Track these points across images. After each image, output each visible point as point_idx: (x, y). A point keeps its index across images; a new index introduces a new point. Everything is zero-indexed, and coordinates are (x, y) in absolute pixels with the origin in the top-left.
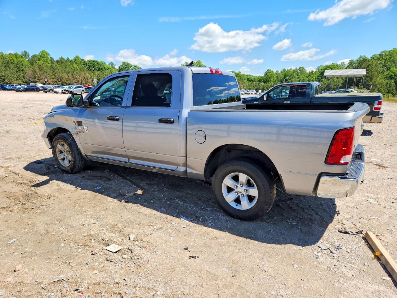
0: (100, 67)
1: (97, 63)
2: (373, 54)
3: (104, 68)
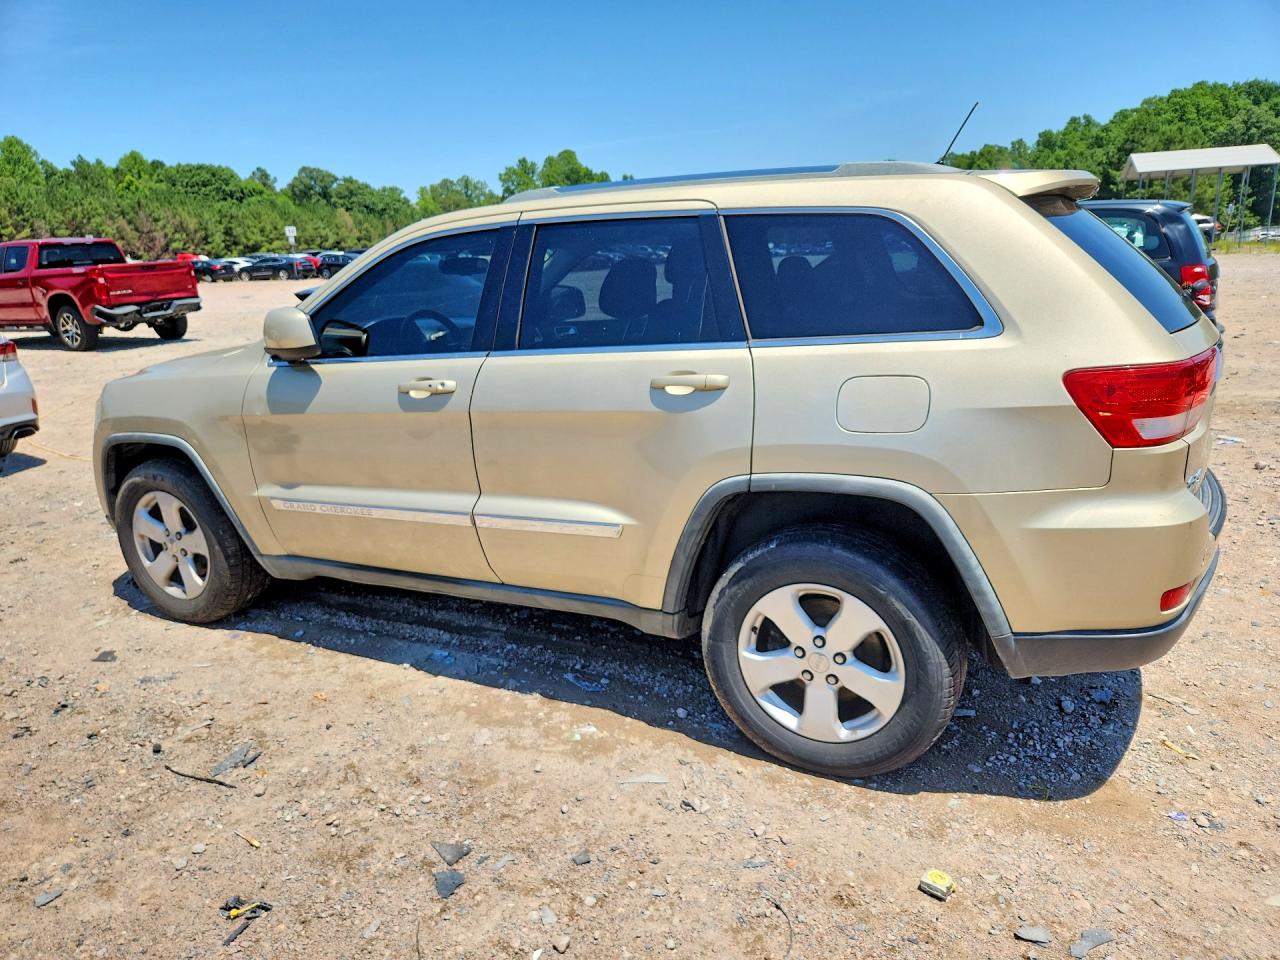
0: (224, 187)
1: (214, 175)
2: (1118, 110)
3: (242, 192)
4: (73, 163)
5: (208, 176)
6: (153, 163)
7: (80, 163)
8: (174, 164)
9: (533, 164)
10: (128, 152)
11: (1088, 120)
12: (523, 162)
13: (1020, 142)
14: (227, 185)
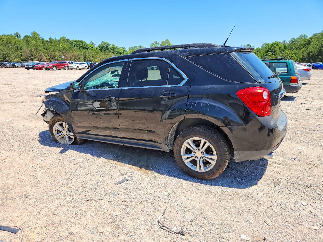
3: (88, 47)
4: (49, 38)
5: (80, 43)
6: (67, 39)
7: (50, 39)
8: (73, 40)
9: (159, 43)
10: (62, 36)
11: (305, 36)
12: (156, 42)
13: (285, 40)
14: (84, 45)
